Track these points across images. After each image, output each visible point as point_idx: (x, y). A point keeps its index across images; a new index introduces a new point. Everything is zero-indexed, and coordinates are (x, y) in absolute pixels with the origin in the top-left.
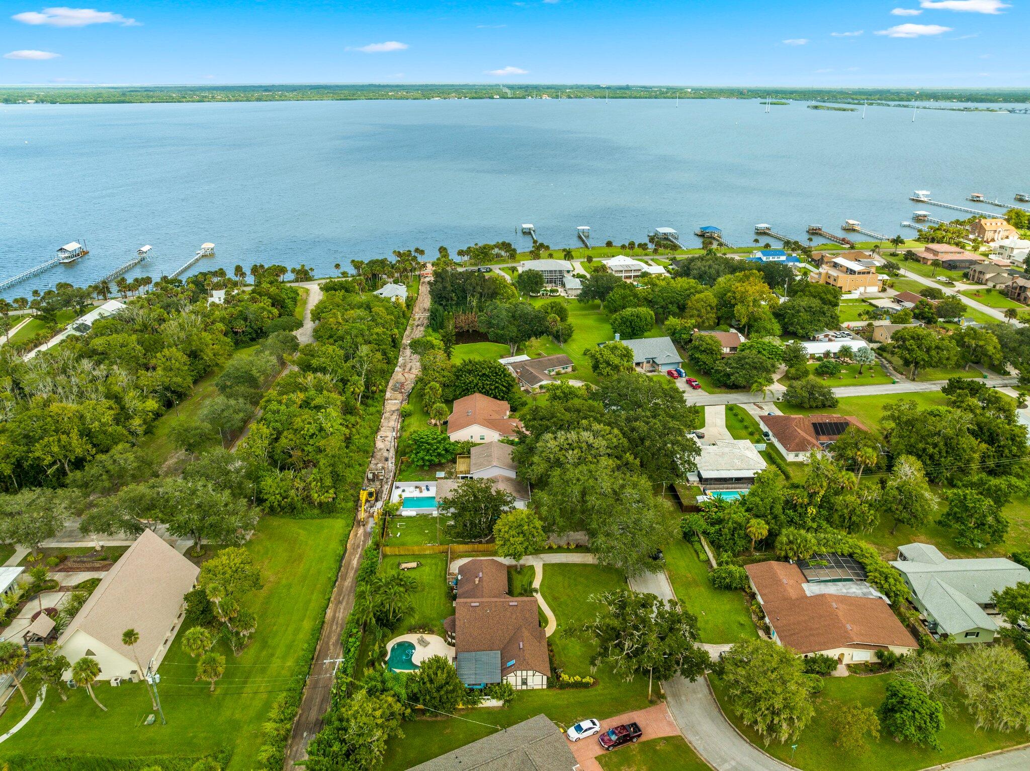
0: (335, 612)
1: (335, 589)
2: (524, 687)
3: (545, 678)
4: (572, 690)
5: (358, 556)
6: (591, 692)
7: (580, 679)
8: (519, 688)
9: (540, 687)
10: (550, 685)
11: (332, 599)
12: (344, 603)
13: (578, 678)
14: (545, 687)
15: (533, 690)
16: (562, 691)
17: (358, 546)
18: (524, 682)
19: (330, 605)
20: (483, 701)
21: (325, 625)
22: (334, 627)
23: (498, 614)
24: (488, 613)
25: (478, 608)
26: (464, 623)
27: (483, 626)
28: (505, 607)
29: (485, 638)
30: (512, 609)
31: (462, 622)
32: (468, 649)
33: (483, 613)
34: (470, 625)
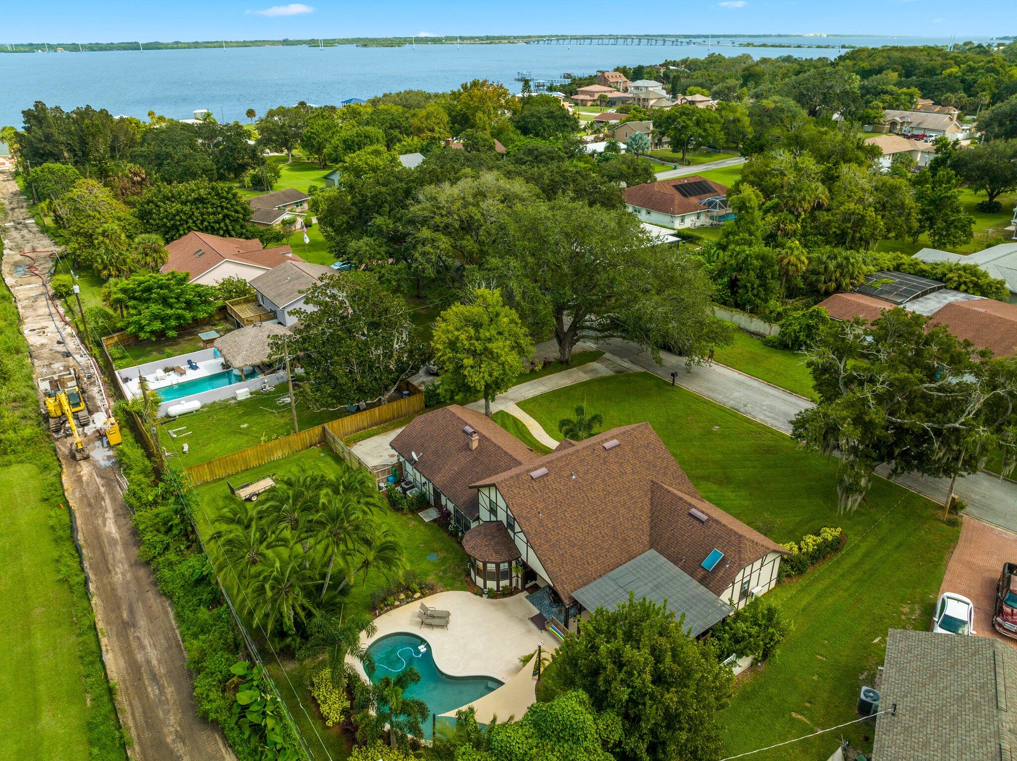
0: (128, 653)
1: (95, 600)
3: (777, 562)
5: (110, 515)
7: (819, 539)
9: (766, 589)
10: (779, 577)
11: (100, 625)
12: (142, 622)
13: (814, 539)
17: (99, 497)
18: (744, 592)
19: (104, 641)
21: (121, 699)
22: (152, 691)
23: (597, 476)
24: (576, 481)
25: (549, 478)
26: (541, 521)
27: (584, 512)
28: (599, 456)
29: (603, 537)
30: (617, 455)
31: (534, 521)
32: (585, 575)
33: (566, 485)
34: (556, 522)
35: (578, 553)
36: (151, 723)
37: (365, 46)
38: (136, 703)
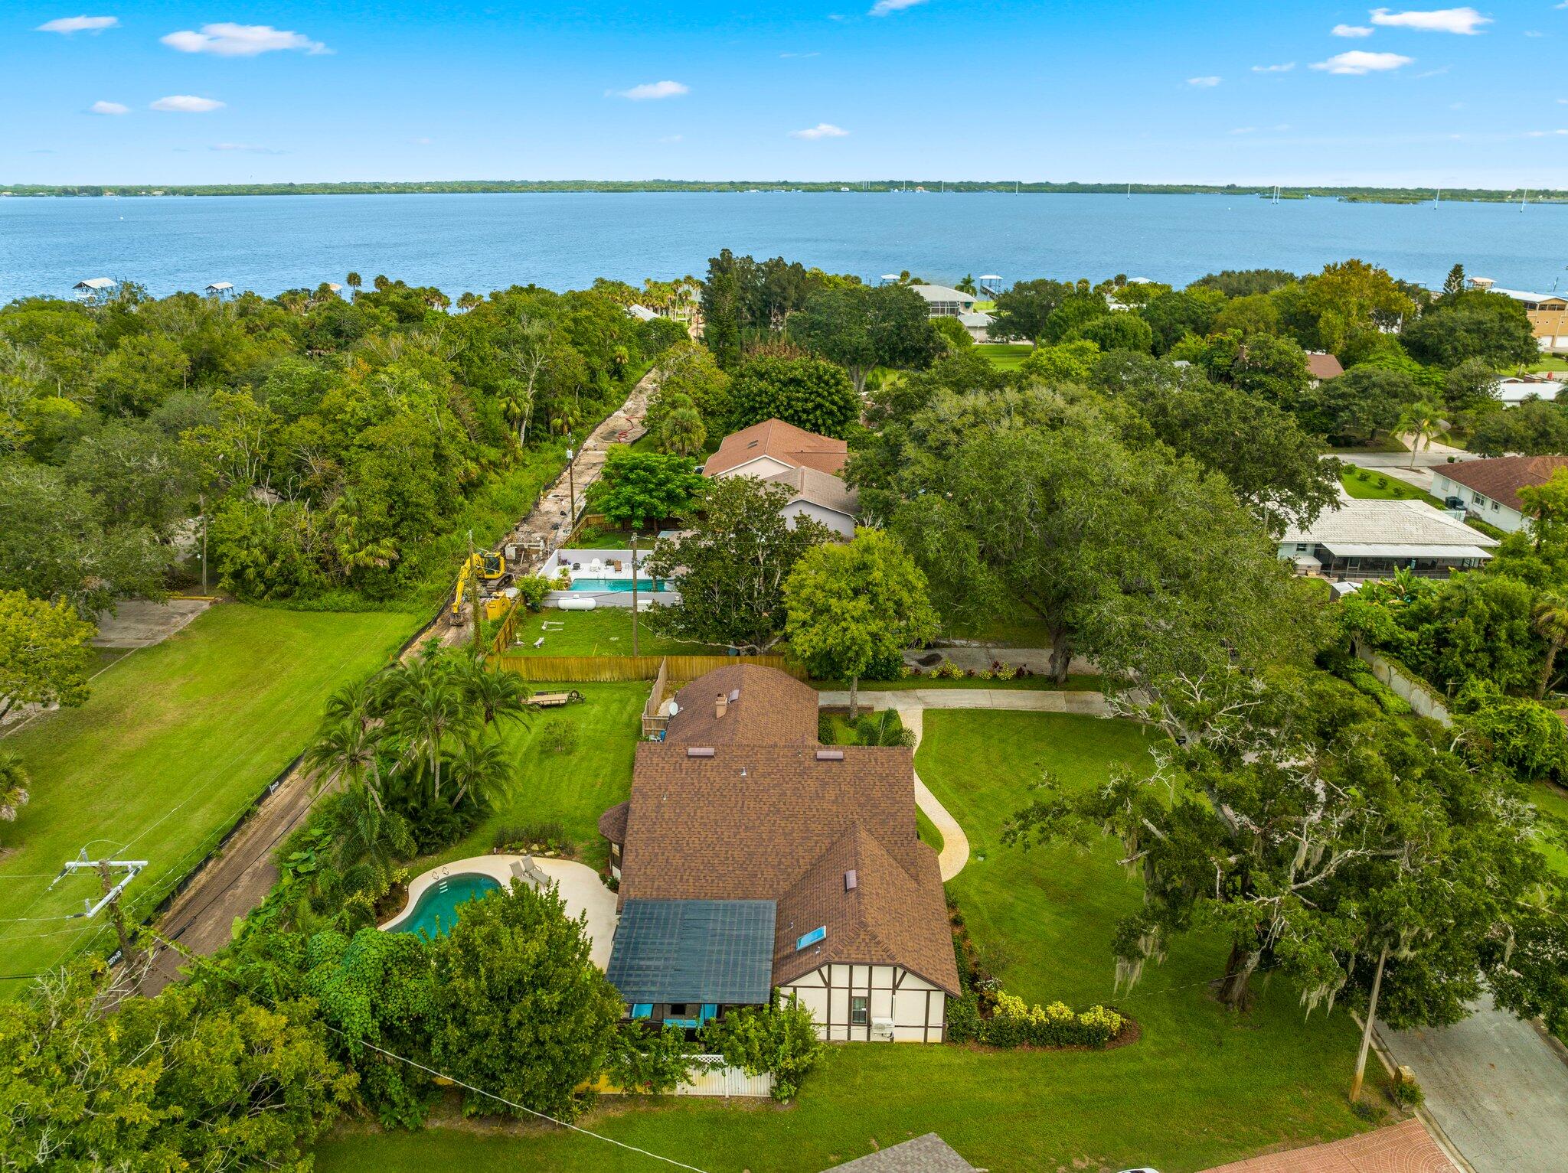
2: (859, 1034)
3: (938, 1000)
4: (1039, 1053)
6: (1115, 1062)
7: (1068, 1013)
8: (839, 1034)
9: (917, 1036)
10: (956, 1032)
13: (1061, 1010)
14: (935, 1036)
15: (890, 1045)
16: (1004, 1055)
18: (859, 1014)
20: (693, 1073)
22: (279, 830)
23: (775, 786)
24: (743, 781)
25: (710, 762)
26: (659, 806)
27: (724, 819)
28: (801, 763)
29: (727, 858)
30: (827, 772)
31: (652, 803)
32: (665, 890)
33: (726, 778)
34: (679, 815)
35: (677, 861)
36: (249, 855)
37: (1354, 200)
38: (260, 833)
